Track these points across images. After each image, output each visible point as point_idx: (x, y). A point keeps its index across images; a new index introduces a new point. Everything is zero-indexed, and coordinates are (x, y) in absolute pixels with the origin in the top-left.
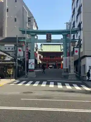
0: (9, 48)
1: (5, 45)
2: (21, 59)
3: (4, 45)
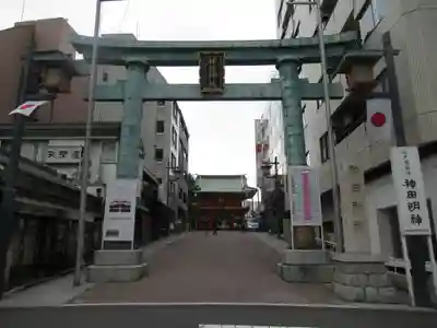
0: (63, 154)
1: (51, 143)
2: (99, 191)
3: (47, 141)
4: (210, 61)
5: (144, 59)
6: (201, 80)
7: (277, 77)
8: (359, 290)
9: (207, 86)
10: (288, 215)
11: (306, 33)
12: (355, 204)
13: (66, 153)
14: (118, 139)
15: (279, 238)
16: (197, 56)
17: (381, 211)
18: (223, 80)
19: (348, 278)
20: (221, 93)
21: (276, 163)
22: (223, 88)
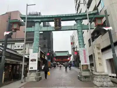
0: (18, 47)
1: (15, 44)
2: (28, 56)
4: (57, 20)
5: (39, 20)
6: (55, 26)
7: (76, 24)
8: (101, 83)
9: (57, 27)
10: (80, 62)
11: (83, 11)
12: (99, 58)
13: (19, 46)
14: (33, 42)
15: (78, 68)
16: (54, 19)
17: (107, 60)
18: (61, 25)
19: (98, 80)
20: (60, 29)
21: (77, 47)
22: (61, 27)
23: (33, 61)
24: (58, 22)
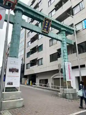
4: (47, 22)
9: (44, 30)
20: (47, 34)
22: (48, 32)
23: (13, 72)
24: (47, 24)
